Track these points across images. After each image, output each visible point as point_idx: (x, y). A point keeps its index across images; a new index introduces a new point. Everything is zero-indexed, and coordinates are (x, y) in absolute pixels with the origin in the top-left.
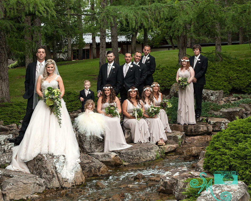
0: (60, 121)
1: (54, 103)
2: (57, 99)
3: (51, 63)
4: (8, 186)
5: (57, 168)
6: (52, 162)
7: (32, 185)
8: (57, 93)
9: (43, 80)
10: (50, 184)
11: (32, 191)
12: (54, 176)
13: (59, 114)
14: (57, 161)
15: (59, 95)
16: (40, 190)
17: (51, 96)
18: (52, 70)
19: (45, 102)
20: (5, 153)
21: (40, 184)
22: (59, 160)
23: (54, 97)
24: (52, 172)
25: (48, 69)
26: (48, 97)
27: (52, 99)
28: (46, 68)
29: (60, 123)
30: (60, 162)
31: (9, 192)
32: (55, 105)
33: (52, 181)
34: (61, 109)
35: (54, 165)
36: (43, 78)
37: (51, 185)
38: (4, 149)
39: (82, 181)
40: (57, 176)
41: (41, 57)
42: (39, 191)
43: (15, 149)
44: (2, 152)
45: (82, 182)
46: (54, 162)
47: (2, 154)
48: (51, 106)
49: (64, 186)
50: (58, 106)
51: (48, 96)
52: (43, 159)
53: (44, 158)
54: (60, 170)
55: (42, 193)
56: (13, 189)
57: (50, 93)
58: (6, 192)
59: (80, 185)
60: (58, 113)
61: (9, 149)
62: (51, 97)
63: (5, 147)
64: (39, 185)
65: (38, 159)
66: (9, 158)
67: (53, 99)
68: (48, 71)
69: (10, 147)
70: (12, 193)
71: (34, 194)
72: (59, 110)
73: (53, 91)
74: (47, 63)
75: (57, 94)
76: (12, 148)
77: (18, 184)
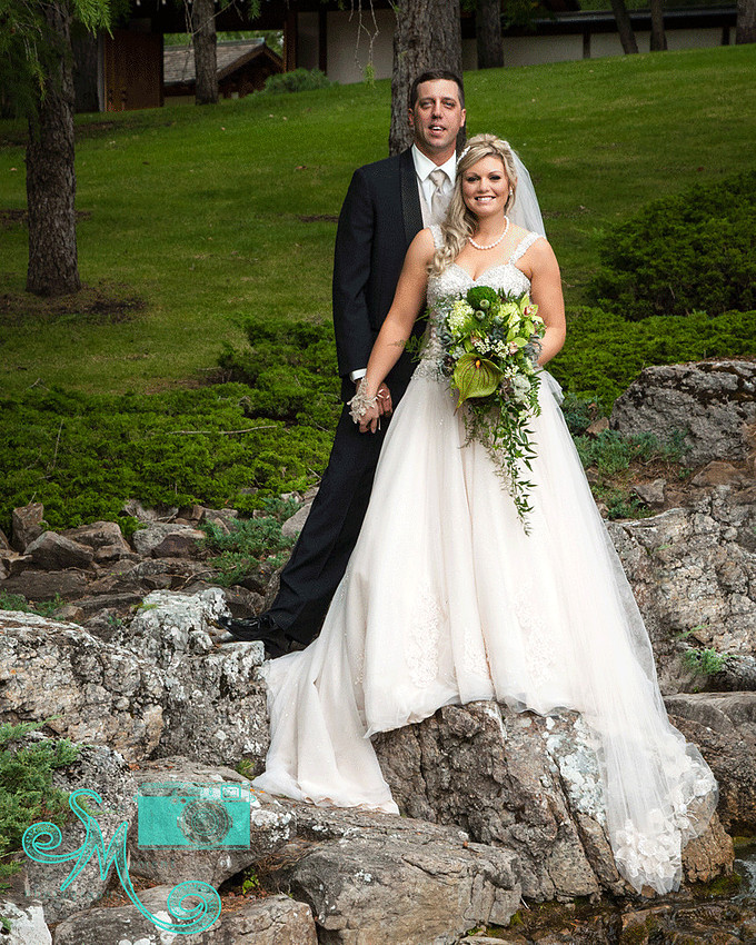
0: (526, 492)
1: (500, 386)
2: (519, 362)
3: (489, 150)
4: (352, 889)
5: (572, 788)
6: (538, 749)
7: (466, 883)
8: (522, 325)
9: (441, 260)
10: (539, 876)
11: (467, 915)
12: (562, 834)
13: (524, 452)
14: (568, 747)
15: (531, 339)
16: (499, 912)
17: (487, 341)
18: (492, 194)
19: (448, 374)
20: (232, 699)
21: (499, 875)
22: (577, 740)
23: (503, 351)
24: (551, 806)
25: (472, 187)
26: (469, 348)
27: (491, 362)
28: (461, 185)
29: (523, 508)
30: (583, 753)
31: (357, 921)
32: (502, 398)
33: (551, 862)
34: (532, 424)
35: (554, 768)
36: (443, 252)
37: (546, 884)
38: (224, 677)
39: (719, 859)
40: (581, 831)
41: (437, 137)
42: (494, 914)
43: (282, 674)
44: (210, 693)
45: (722, 868)
46: (552, 750)
47: (214, 703)
48: (480, 398)
49: (621, 890)
50: (521, 406)
51: (469, 338)
52: (490, 735)
53: (497, 729)
54: (589, 796)
55: (508, 928)
56: (374, 902)
57: (479, 321)
58: (341, 922)
59: (712, 881)
60: (518, 448)
61: (246, 672)
62: (484, 348)
63: (224, 661)
64: (496, 883)
65: (454, 736)
66: (255, 726)
67: (496, 359)
68: (472, 202)
69: (247, 662)
70: (373, 929)
71: (475, 930)
72: (523, 428)
73: (502, 314)
74: (463, 154)
75: (521, 334)
76: (262, 672)
77: (400, 879)
